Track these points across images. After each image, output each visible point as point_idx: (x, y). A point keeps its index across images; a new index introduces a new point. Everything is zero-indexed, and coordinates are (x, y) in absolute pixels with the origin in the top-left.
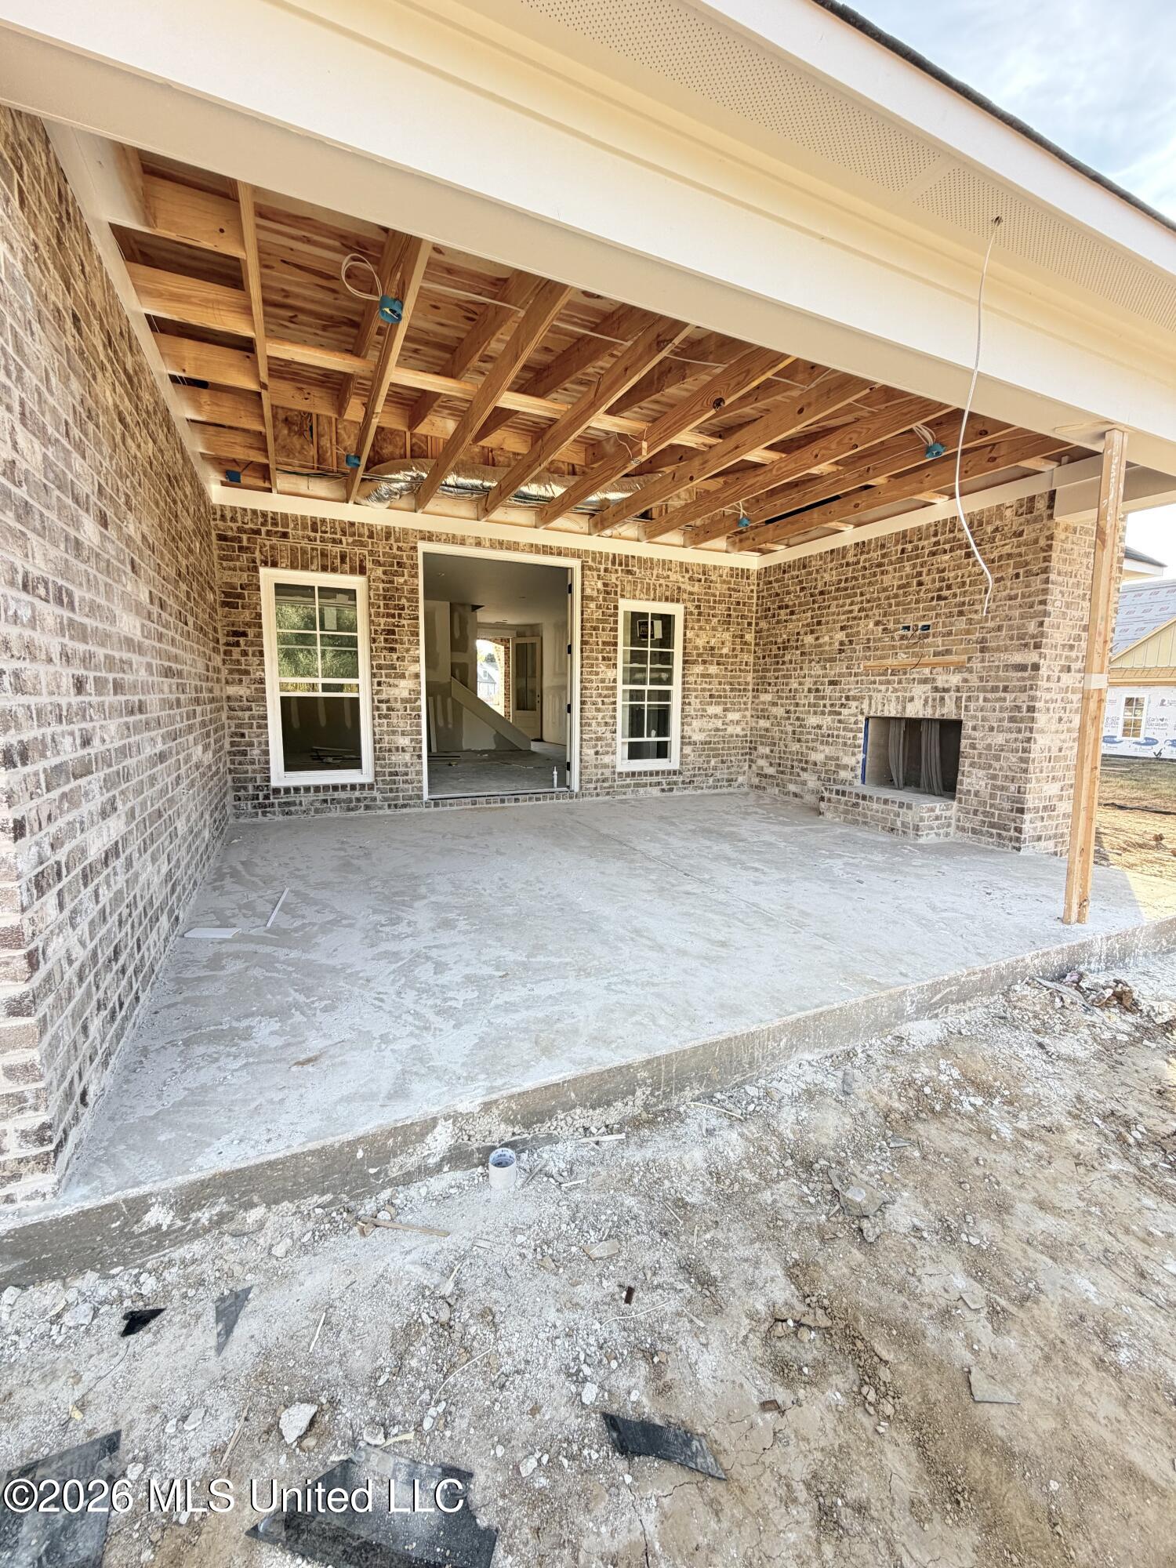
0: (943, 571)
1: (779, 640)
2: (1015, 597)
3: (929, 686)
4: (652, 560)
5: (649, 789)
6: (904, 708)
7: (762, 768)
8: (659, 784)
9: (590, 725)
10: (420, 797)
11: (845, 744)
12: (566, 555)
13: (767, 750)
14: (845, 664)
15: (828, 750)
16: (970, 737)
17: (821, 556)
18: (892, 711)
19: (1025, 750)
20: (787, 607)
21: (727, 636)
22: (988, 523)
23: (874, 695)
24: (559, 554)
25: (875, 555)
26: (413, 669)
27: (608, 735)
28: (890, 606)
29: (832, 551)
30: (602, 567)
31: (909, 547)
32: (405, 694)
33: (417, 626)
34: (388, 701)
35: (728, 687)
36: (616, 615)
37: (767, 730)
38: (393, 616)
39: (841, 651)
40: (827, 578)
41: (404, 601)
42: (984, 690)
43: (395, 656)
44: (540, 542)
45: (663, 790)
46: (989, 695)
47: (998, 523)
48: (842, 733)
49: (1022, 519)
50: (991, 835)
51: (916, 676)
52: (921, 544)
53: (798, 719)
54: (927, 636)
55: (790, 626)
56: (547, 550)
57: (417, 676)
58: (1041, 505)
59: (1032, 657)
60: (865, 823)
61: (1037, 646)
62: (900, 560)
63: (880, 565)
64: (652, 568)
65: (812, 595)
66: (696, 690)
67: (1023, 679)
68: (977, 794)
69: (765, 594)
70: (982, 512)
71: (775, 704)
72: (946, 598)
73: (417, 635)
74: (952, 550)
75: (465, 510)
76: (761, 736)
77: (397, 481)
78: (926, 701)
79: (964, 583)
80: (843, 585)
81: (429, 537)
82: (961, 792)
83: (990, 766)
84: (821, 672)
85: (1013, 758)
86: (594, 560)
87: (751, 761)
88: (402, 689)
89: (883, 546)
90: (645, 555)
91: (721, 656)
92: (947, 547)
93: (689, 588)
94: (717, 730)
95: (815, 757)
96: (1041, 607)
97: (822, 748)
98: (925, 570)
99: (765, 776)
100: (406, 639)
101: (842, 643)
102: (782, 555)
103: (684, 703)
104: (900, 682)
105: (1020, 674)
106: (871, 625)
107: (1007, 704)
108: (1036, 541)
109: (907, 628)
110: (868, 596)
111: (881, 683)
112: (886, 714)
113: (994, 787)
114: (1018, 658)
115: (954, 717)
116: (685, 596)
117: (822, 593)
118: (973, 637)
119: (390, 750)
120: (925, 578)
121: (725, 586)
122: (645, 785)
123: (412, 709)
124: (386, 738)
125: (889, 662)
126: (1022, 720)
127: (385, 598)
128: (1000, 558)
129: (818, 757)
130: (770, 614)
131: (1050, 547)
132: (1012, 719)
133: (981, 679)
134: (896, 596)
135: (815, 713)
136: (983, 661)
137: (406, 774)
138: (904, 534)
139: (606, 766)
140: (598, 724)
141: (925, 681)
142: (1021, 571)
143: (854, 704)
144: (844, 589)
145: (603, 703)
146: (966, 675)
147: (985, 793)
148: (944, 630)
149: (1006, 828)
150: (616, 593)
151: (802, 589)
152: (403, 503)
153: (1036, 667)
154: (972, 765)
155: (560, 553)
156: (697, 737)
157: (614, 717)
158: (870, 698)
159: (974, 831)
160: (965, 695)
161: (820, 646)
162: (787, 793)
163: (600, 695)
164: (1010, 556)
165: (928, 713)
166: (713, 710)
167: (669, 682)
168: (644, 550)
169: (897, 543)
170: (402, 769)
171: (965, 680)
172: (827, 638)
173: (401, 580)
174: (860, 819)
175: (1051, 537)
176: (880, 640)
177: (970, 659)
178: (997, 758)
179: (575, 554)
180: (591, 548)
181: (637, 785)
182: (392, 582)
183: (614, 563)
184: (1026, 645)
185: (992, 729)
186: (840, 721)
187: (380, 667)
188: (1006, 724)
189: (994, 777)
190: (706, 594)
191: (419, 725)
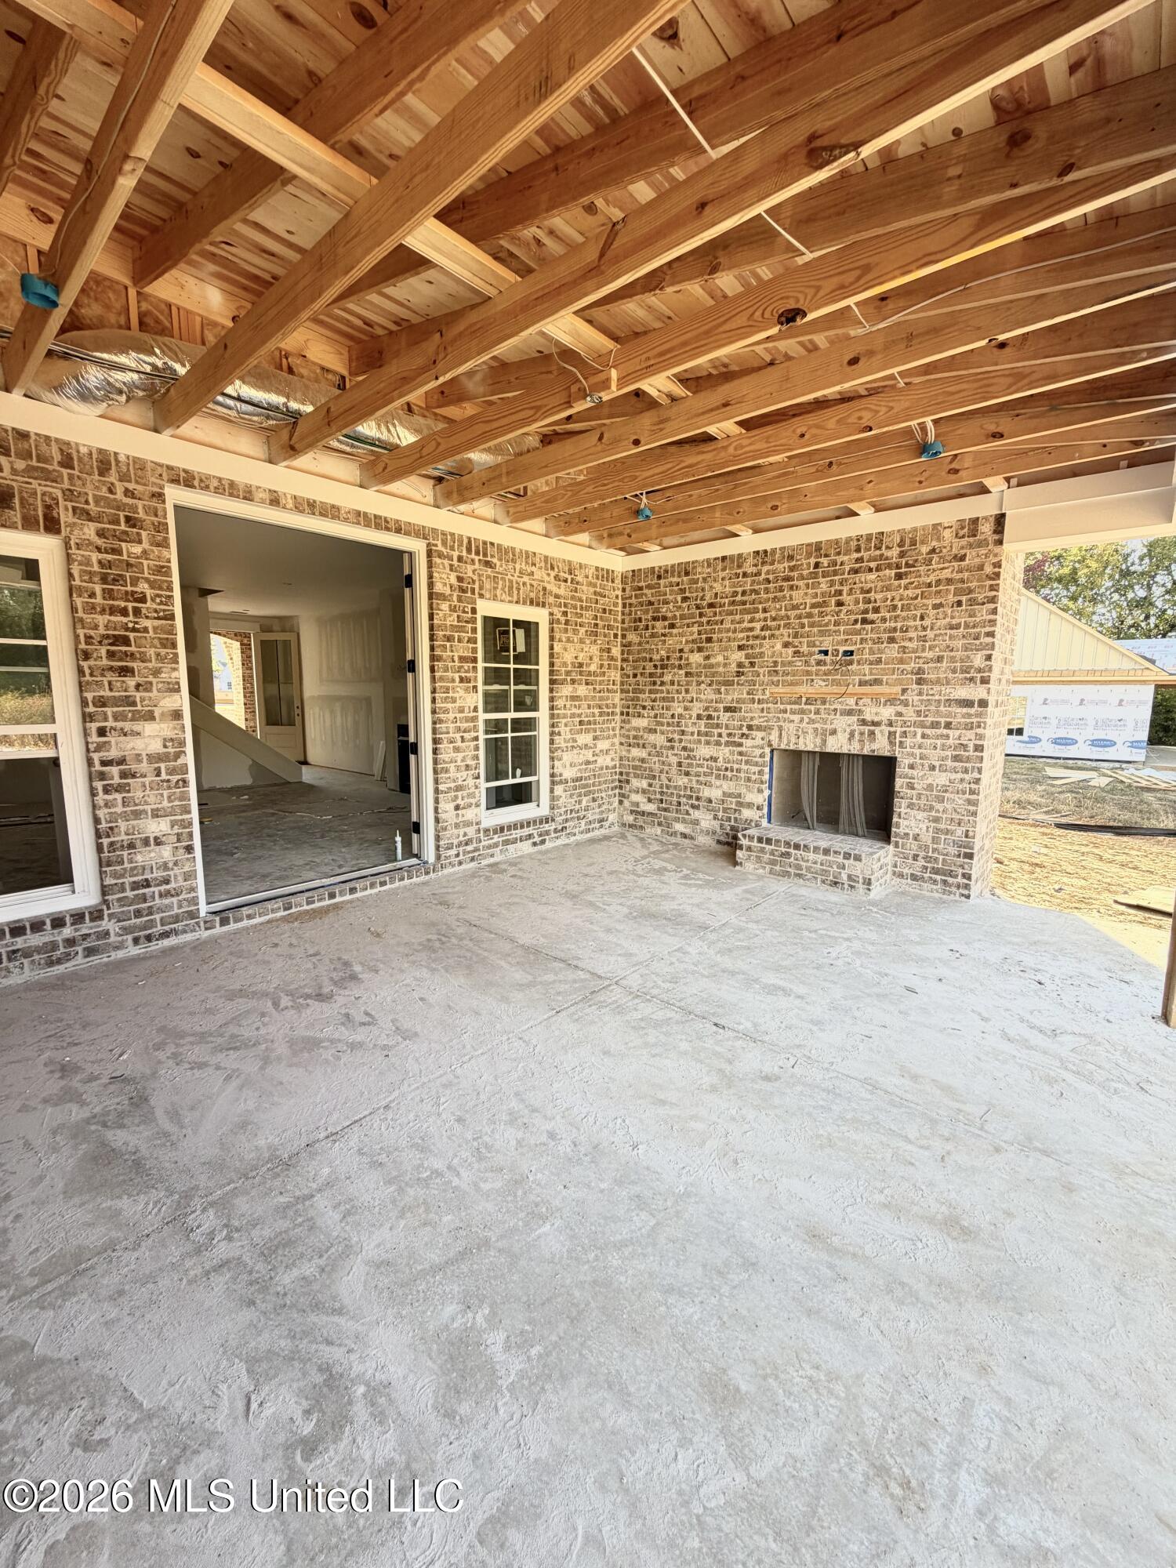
0: (869, 591)
1: (656, 657)
2: (957, 627)
3: (855, 718)
4: (513, 549)
5: (519, 845)
6: (824, 742)
7: (637, 804)
8: (530, 836)
9: (447, 771)
10: (193, 915)
11: (749, 780)
12: (408, 533)
13: (644, 784)
14: (745, 689)
15: (727, 786)
16: (906, 776)
17: (709, 563)
18: (809, 743)
19: (972, 792)
20: (665, 618)
21: (594, 650)
22: (922, 542)
23: (786, 725)
24: (398, 531)
25: (782, 567)
26: (169, 703)
27: (471, 782)
28: (803, 626)
29: (724, 558)
30: (455, 554)
31: (825, 561)
32: (156, 747)
33: (172, 631)
34: (122, 761)
35: (596, 711)
36: (474, 621)
37: (643, 760)
38: (124, 612)
39: (739, 674)
40: (718, 587)
41: (143, 587)
42: (922, 725)
43: (131, 682)
44: (372, 510)
45: (535, 844)
46: (928, 731)
47: (934, 543)
48: (744, 767)
49: (964, 542)
50: (935, 882)
51: (839, 707)
52: (840, 559)
53: (685, 749)
54: (851, 663)
55: (670, 641)
56: (380, 523)
57: (177, 715)
58: (986, 529)
59: (977, 692)
60: (799, 876)
61: (985, 681)
62: (814, 575)
63: (788, 579)
64: (514, 561)
65: (698, 607)
66: (565, 716)
67: (969, 715)
68: (916, 838)
69: (633, 601)
70: (915, 530)
71: (653, 731)
72: (872, 622)
73: (174, 645)
74: (878, 569)
75: (248, 443)
76: (635, 767)
77: (123, 368)
78: (852, 735)
79: (895, 607)
80: (739, 598)
81: (187, 480)
82: (897, 834)
83: (931, 808)
84: (714, 697)
85: (960, 800)
86: (444, 543)
87: (622, 795)
88: (151, 737)
89: (791, 558)
90: (506, 543)
91: (589, 674)
92: (873, 565)
93: (555, 590)
94: (588, 763)
95: (706, 793)
96: (989, 640)
97: (718, 783)
98: (845, 589)
99: (643, 813)
100: (151, 652)
101: (740, 665)
102: (656, 557)
103: (552, 734)
104: (817, 712)
105: (965, 710)
106: (779, 646)
107: (951, 742)
108: (981, 567)
109: (826, 653)
110: (773, 614)
111: (793, 712)
112: (801, 747)
113: (937, 830)
114: (963, 693)
115: (887, 754)
116: (551, 599)
117: (711, 605)
118: (908, 667)
119: (131, 846)
120: (845, 597)
121: (592, 590)
122: (515, 841)
123: (171, 772)
124: (123, 825)
125: (803, 690)
126: (968, 759)
127: (104, 579)
128: (938, 582)
129: (715, 793)
130: (642, 625)
131: (998, 575)
132: (956, 758)
133: (919, 713)
134: (810, 615)
135: (708, 743)
136: (920, 694)
137: (167, 881)
138: (818, 546)
139: (468, 824)
140: (458, 768)
141: (850, 713)
142: (964, 599)
143: (760, 734)
144: (741, 603)
145: (463, 739)
146: (900, 708)
147: (926, 838)
148: (872, 658)
149: (951, 874)
150: (473, 592)
151: (685, 599)
152: (131, 412)
153: (983, 703)
154: (910, 806)
155: (399, 529)
156: (569, 774)
157: (477, 757)
158: (780, 729)
159: (914, 877)
160: (899, 730)
161: (711, 666)
162: (674, 834)
163: (459, 730)
164: (949, 581)
165: (855, 748)
166: (584, 739)
167: (534, 707)
168: (505, 535)
169: (809, 555)
170: (159, 874)
171: (900, 714)
172: (720, 658)
173: (137, 549)
174: (792, 871)
175: (998, 565)
176: (790, 663)
177: (904, 691)
178: (941, 800)
179: (419, 532)
180: (441, 527)
181: (506, 842)
182: (117, 551)
183: (469, 550)
184: (971, 679)
185: (933, 768)
186: (741, 754)
187: (101, 702)
188: (949, 763)
189: (936, 820)
190: (573, 598)
191: (185, 797)
